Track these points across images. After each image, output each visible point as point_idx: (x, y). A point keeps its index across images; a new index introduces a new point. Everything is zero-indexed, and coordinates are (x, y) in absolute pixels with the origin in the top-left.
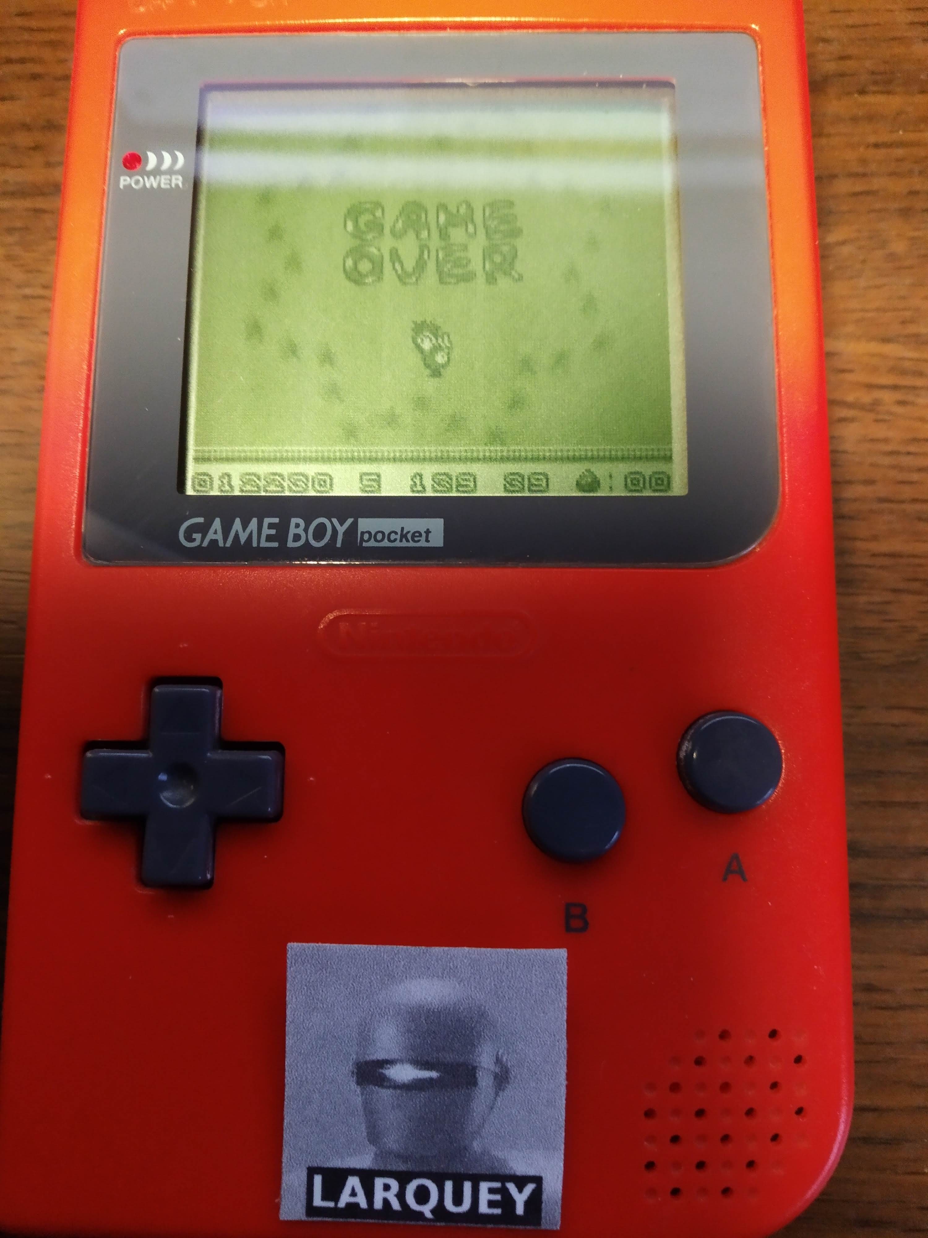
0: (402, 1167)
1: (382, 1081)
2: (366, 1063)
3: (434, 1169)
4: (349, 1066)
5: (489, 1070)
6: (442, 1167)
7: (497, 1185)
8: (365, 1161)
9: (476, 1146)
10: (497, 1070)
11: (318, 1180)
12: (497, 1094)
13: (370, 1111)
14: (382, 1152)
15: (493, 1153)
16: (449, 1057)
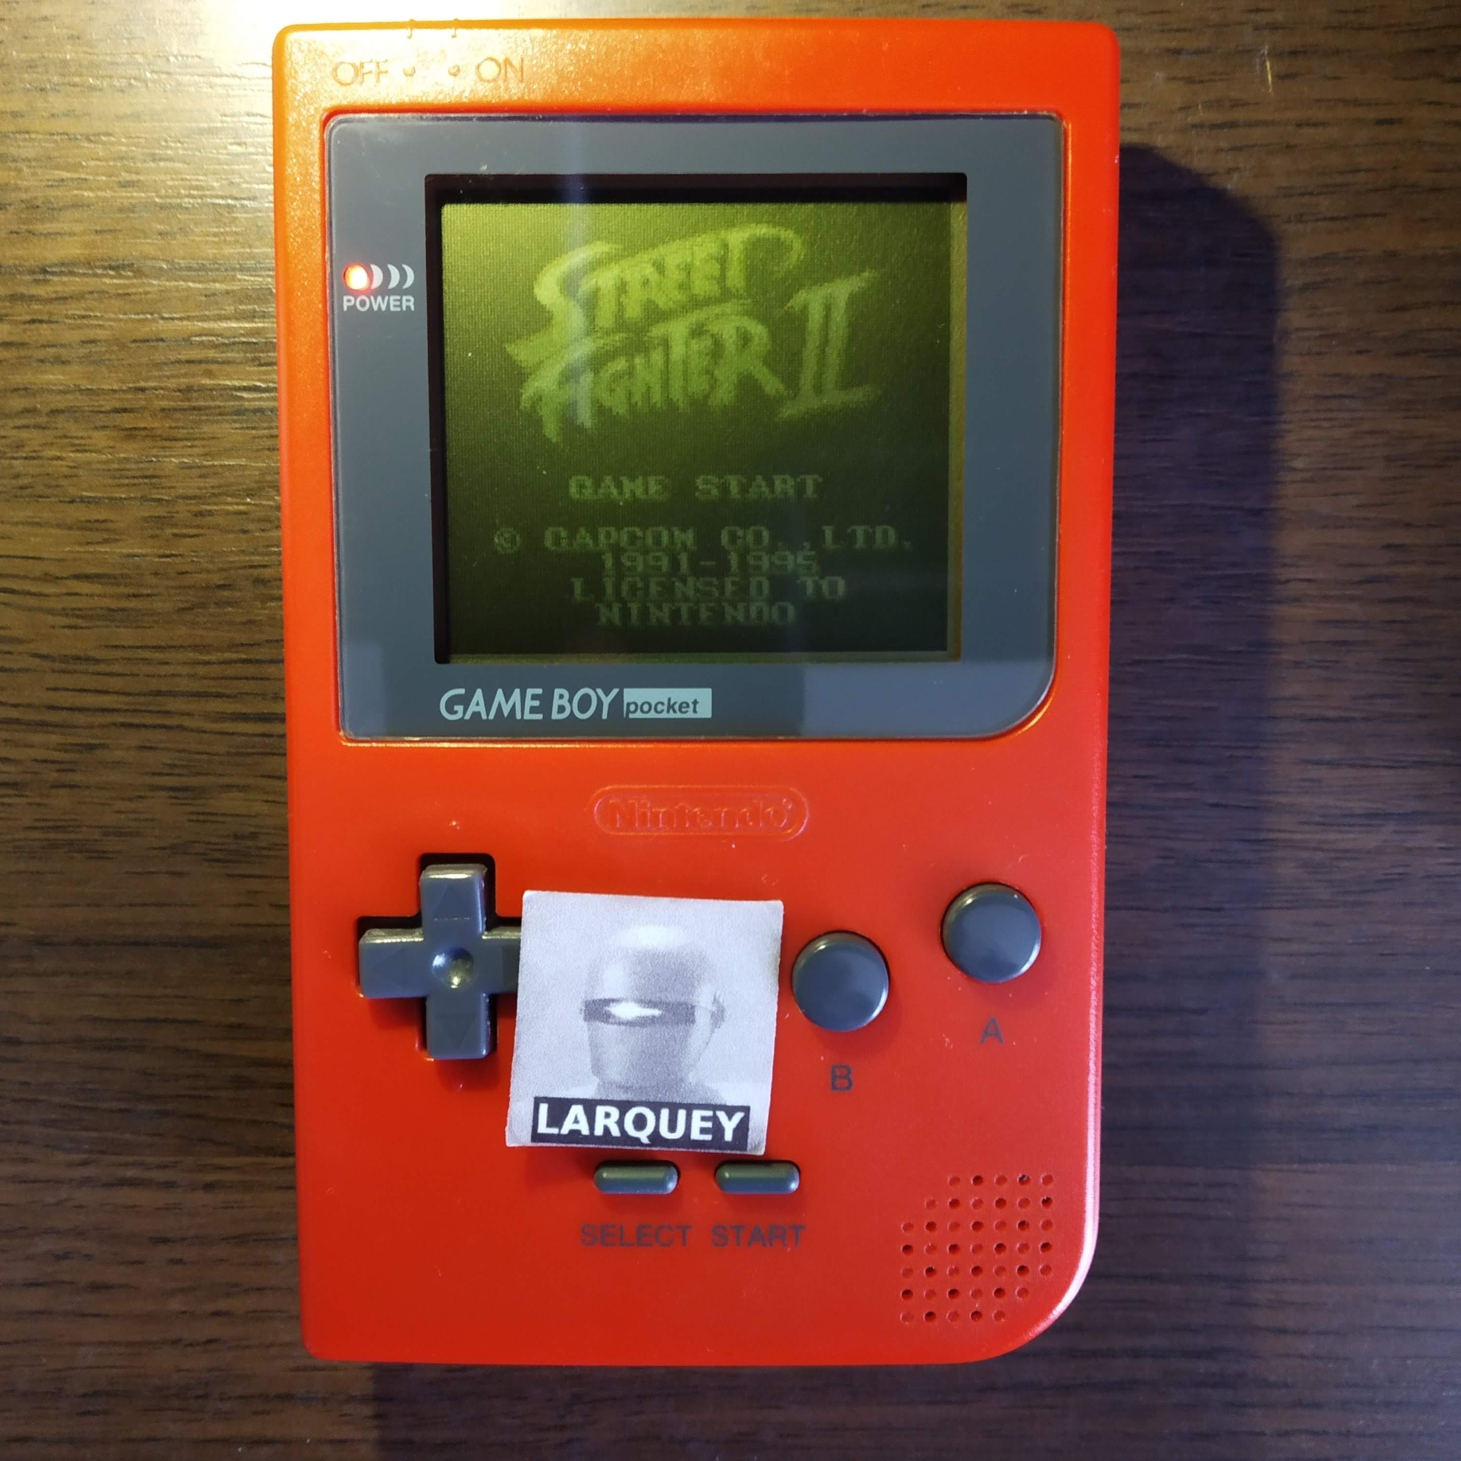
0: (622, 1096)
1: (607, 1018)
2: (594, 1001)
3: (652, 1099)
4: (579, 1005)
5: (706, 1009)
6: (660, 1097)
7: (709, 1113)
8: (588, 1092)
9: (692, 1078)
10: (714, 1009)
11: (544, 1108)
12: (713, 1032)
13: (595, 1046)
14: (604, 1083)
15: (706, 1084)
16: (671, 997)
